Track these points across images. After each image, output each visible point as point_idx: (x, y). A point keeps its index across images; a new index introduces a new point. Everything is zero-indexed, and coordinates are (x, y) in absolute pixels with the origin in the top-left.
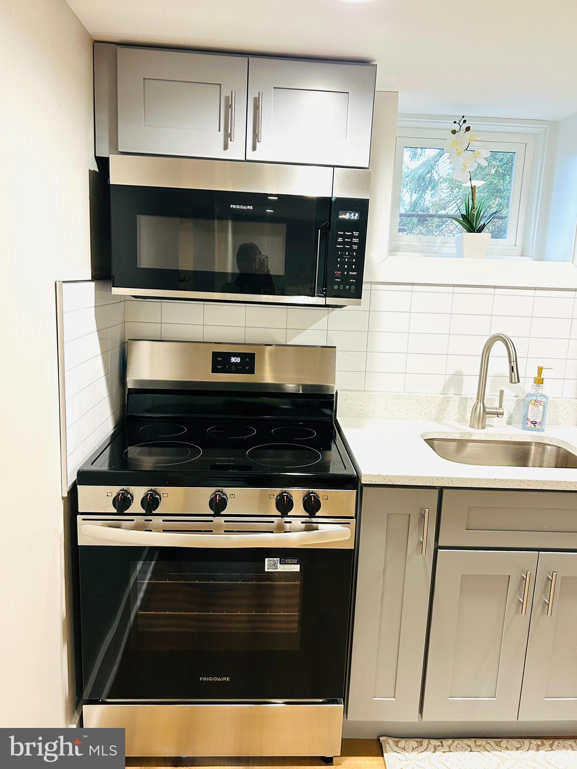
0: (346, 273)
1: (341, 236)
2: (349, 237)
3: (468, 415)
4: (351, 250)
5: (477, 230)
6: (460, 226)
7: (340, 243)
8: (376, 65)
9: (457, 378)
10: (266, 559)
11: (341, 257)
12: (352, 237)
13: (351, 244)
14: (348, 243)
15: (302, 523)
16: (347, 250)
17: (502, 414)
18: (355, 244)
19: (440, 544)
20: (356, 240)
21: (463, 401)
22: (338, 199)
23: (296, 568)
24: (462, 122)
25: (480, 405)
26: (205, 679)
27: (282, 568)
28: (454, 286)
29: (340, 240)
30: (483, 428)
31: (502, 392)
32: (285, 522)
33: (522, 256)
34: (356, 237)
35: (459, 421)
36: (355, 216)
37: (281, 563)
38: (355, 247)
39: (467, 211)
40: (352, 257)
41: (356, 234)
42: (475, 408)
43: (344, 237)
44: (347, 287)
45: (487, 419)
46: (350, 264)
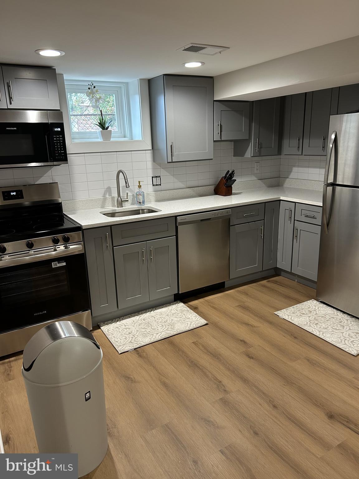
0: (60, 152)
1: (55, 137)
2: (58, 138)
3: (116, 204)
4: (60, 143)
5: (106, 128)
6: (99, 127)
7: (55, 140)
8: (55, 69)
9: (109, 190)
10: (52, 263)
11: (57, 145)
12: (59, 137)
13: (59, 140)
14: (58, 140)
15: (63, 247)
16: (58, 143)
17: (128, 201)
18: (61, 140)
19: (114, 246)
20: (62, 139)
21: (113, 198)
22: (51, 123)
23: (64, 264)
24: (92, 84)
25: (119, 198)
26: (36, 314)
27: (59, 265)
28: (101, 152)
29: (55, 139)
30: (122, 207)
31: (127, 194)
32: (57, 248)
33: (125, 137)
34: (61, 138)
35: (112, 206)
36: (59, 129)
37: (58, 263)
38: (61, 141)
39: (100, 121)
40: (61, 145)
41: (61, 136)
42: (118, 200)
43: (56, 138)
44: (61, 157)
45: (123, 204)
46: (61, 148)
